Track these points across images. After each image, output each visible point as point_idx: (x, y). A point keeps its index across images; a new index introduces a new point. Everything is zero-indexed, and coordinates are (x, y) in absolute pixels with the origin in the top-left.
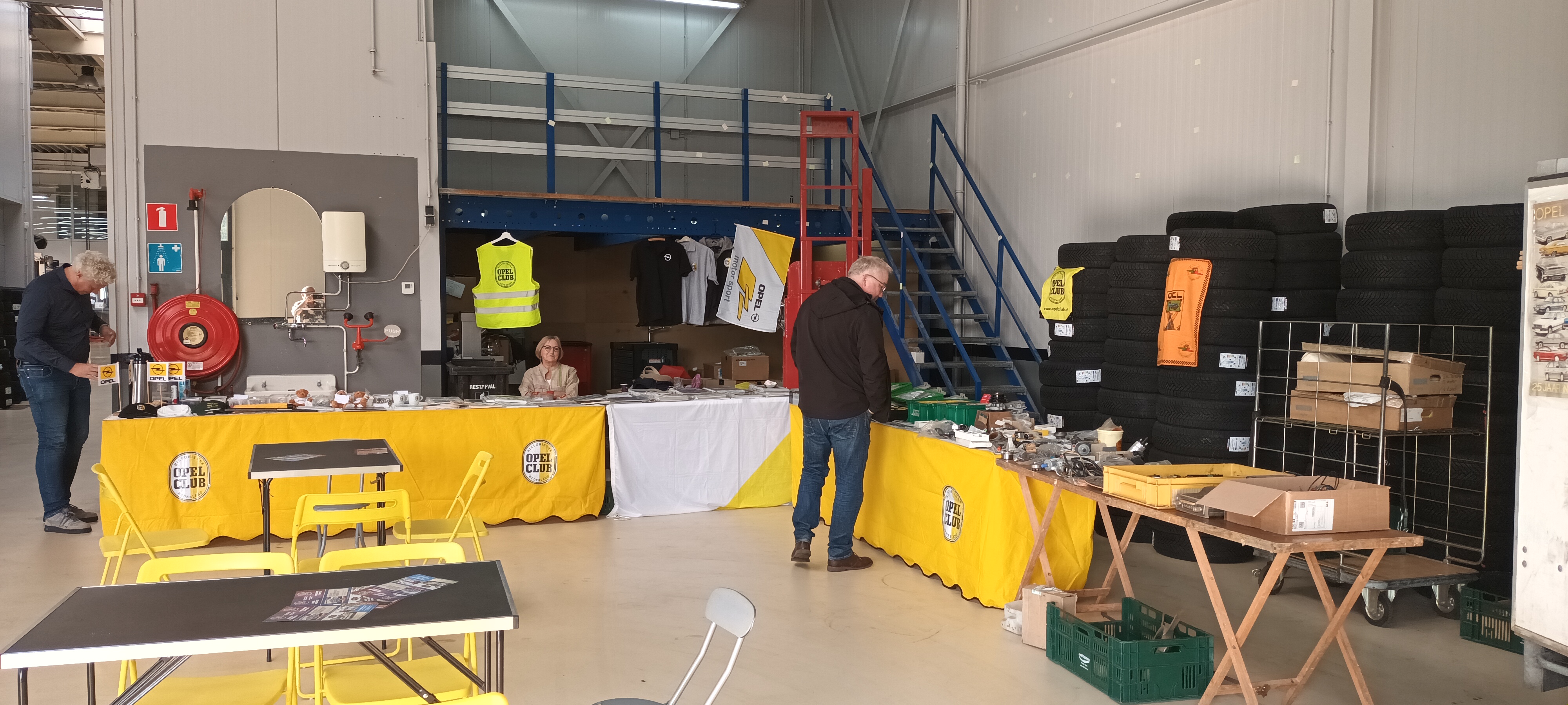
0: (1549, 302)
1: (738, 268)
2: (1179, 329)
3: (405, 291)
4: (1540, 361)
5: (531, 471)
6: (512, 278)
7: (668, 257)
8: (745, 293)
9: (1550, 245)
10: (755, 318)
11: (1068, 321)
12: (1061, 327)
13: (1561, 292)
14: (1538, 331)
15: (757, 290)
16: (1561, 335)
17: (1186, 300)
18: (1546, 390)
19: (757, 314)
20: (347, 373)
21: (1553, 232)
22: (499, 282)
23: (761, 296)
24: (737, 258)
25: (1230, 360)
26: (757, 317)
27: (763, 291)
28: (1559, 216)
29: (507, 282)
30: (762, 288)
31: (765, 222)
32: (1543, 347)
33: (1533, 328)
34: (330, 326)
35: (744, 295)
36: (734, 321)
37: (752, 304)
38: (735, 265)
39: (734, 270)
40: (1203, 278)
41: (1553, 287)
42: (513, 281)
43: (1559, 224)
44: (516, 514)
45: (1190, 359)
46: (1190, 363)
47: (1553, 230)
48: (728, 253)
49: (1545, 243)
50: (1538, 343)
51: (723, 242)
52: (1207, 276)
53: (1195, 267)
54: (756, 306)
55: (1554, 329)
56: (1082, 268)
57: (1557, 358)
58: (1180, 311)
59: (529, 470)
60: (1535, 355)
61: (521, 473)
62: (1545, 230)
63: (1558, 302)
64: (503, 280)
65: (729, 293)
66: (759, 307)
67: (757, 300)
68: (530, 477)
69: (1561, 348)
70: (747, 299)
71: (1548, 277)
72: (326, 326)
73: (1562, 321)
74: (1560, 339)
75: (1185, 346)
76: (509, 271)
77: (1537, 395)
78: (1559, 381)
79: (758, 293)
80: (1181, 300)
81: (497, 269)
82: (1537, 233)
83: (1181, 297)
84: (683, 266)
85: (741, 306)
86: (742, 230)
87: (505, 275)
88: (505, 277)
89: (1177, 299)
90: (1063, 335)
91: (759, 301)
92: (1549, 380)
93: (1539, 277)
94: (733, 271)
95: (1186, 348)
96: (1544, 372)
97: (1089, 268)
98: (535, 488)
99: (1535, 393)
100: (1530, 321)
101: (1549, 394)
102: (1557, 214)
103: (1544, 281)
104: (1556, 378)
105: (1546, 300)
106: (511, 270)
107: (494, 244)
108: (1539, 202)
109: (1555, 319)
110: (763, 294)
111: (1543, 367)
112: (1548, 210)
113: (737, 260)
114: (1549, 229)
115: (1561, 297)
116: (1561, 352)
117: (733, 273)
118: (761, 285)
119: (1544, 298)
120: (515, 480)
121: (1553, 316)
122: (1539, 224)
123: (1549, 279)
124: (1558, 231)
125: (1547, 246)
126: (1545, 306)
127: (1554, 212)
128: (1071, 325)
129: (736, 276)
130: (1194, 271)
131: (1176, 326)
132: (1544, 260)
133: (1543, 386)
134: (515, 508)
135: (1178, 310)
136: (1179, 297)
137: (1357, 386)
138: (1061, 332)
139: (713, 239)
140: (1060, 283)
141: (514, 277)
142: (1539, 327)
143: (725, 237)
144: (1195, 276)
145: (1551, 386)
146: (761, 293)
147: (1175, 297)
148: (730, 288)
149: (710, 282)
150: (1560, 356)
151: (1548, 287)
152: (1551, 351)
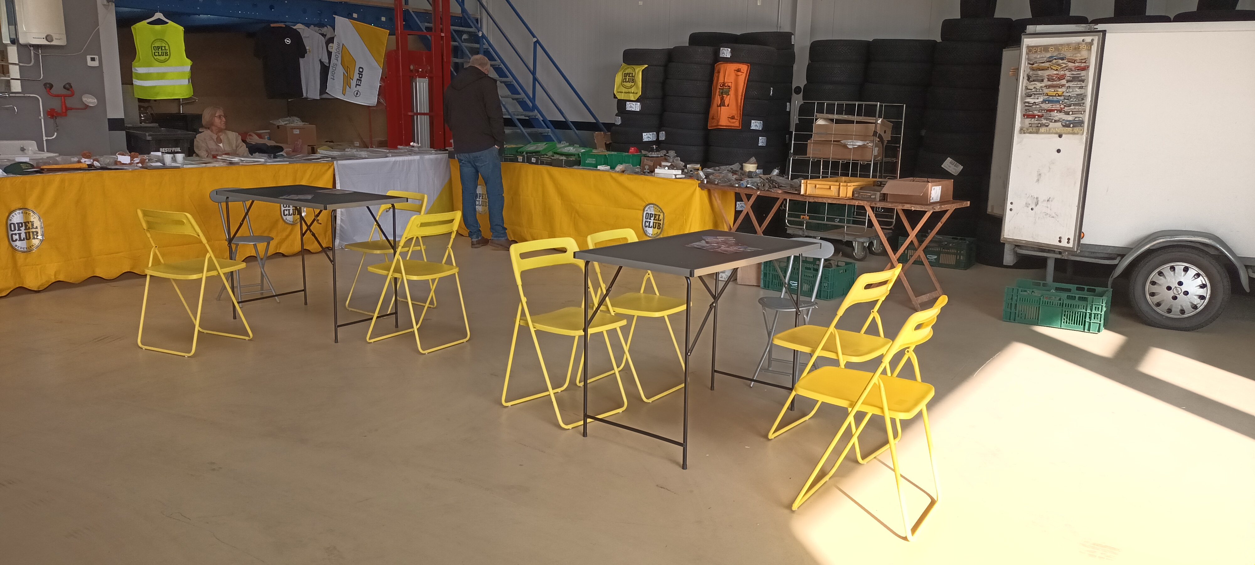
0: (1034, 91)
1: (340, 52)
2: (728, 106)
3: (90, 63)
4: (1027, 118)
5: (287, 214)
6: (166, 54)
7: (288, 41)
8: (347, 73)
9: (1035, 65)
10: (357, 94)
11: (637, 101)
12: (632, 105)
13: (1041, 87)
14: (1027, 104)
15: (357, 72)
16: (1040, 106)
17: (733, 89)
18: (1029, 131)
19: (358, 91)
20: (46, 138)
21: (1037, 59)
22: (155, 57)
23: (361, 76)
24: (339, 44)
25: (756, 125)
26: (359, 93)
27: (362, 72)
28: (1041, 52)
29: (162, 58)
30: (361, 70)
31: (355, 15)
32: (1029, 112)
33: (1024, 103)
34: (26, 95)
35: (346, 74)
36: (340, 97)
37: (353, 83)
38: (338, 50)
39: (338, 54)
40: (744, 75)
41: (1036, 84)
42: (167, 57)
43: (1042, 56)
44: (278, 249)
45: (736, 124)
46: (735, 127)
47: (1038, 58)
48: (331, 40)
49: (1033, 64)
50: (1026, 110)
51: (327, 30)
52: (746, 75)
53: (740, 68)
54: (357, 85)
55: (1036, 104)
56: (646, 66)
57: (1037, 117)
58: (729, 95)
59: (285, 214)
60: (1024, 115)
61: (280, 217)
62: (1034, 58)
63: (1039, 91)
64: (159, 56)
65: (333, 73)
66: (360, 85)
67: (358, 79)
68: (286, 219)
69: (1039, 112)
70: (349, 78)
71: (1033, 80)
72: (23, 95)
73: (1042, 100)
74: (1040, 108)
75: (732, 116)
76: (163, 48)
77: (1024, 133)
78: (1038, 127)
79: (358, 74)
80: (730, 88)
81: (153, 46)
82: (1028, 59)
83: (730, 86)
84: (300, 49)
85: (345, 84)
86: (340, 21)
87: (160, 51)
88: (160, 54)
89: (727, 87)
90: (633, 110)
91: (359, 80)
92: (1031, 126)
93: (1028, 80)
94: (336, 55)
95: (733, 118)
96: (1028, 123)
97: (651, 66)
98: (290, 228)
99: (1023, 133)
100: (1022, 99)
101: (1030, 133)
102: (1041, 51)
103: (1031, 81)
104: (1035, 125)
105: (1032, 90)
106: (165, 47)
107: (148, 23)
108: (1029, 45)
109: (1038, 99)
110: (362, 75)
111: (1028, 121)
112: (1035, 49)
113: (339, 46)
114: (1036, 58)
115: (1042, 89)
116: (1039, 114)
117: (337, 56)
118: (360, 68)
119: (1032, 89)
120: (276, 222)
121: (1036, 97)
122: (1030, 55)
123: (1034, 81)
124: (1040, 59)
125: (1033, 66)
126: (1032, 93)
127: (1038, 50)
128: (639, 104)
129: (340, 59)
130: (739, 70)
131: (726, 104)
132: (1031, 72)
133: (1028, 129)
134: (277, 244)
135: (728, 94)
136: (728, 86)
137: (849, 136)
138: (632, 108)
139: (319, 27)
140: (631, 75)
141: (168, 54)
142: (1028, 103)
143: (328, 26)
144: (739, 73)
145: (1032, 129)
146: (360, 73)
147: (726, 86)
148: (334, 69)
149: (322, 63)
150: (1038, 116)
151: (1034, 84)
152: (1034, 113)
